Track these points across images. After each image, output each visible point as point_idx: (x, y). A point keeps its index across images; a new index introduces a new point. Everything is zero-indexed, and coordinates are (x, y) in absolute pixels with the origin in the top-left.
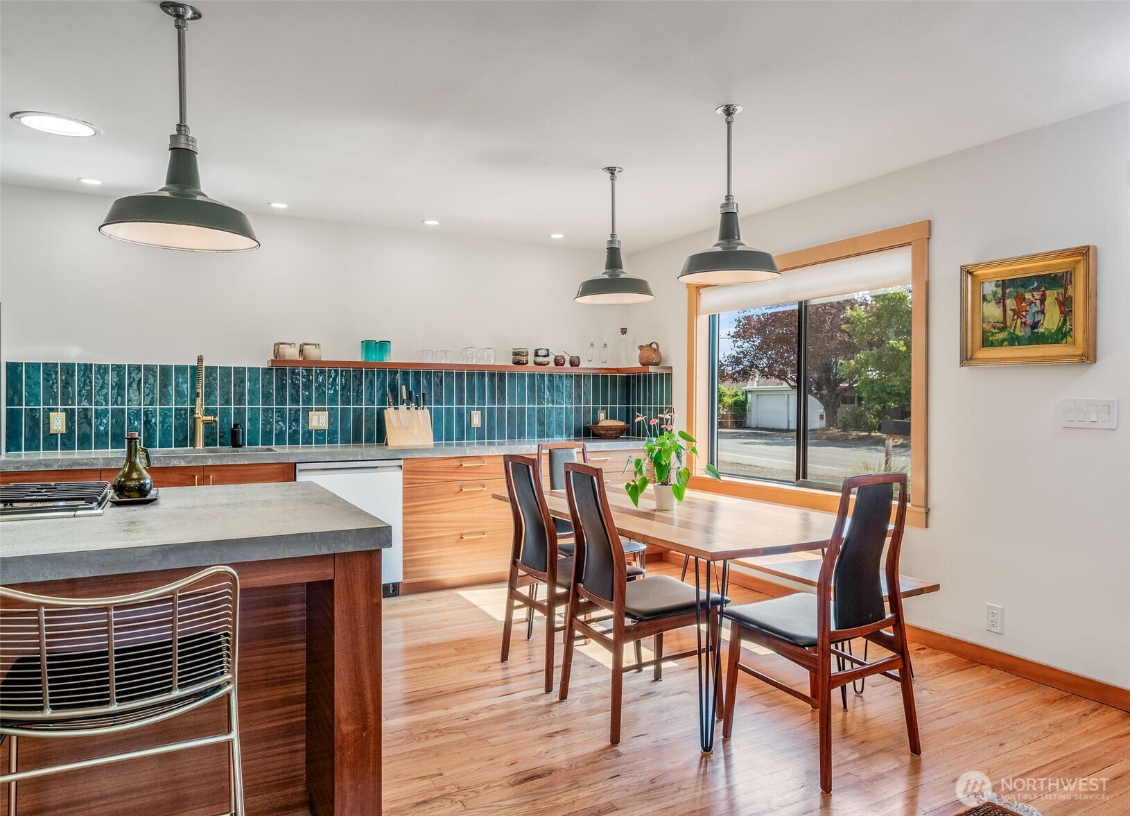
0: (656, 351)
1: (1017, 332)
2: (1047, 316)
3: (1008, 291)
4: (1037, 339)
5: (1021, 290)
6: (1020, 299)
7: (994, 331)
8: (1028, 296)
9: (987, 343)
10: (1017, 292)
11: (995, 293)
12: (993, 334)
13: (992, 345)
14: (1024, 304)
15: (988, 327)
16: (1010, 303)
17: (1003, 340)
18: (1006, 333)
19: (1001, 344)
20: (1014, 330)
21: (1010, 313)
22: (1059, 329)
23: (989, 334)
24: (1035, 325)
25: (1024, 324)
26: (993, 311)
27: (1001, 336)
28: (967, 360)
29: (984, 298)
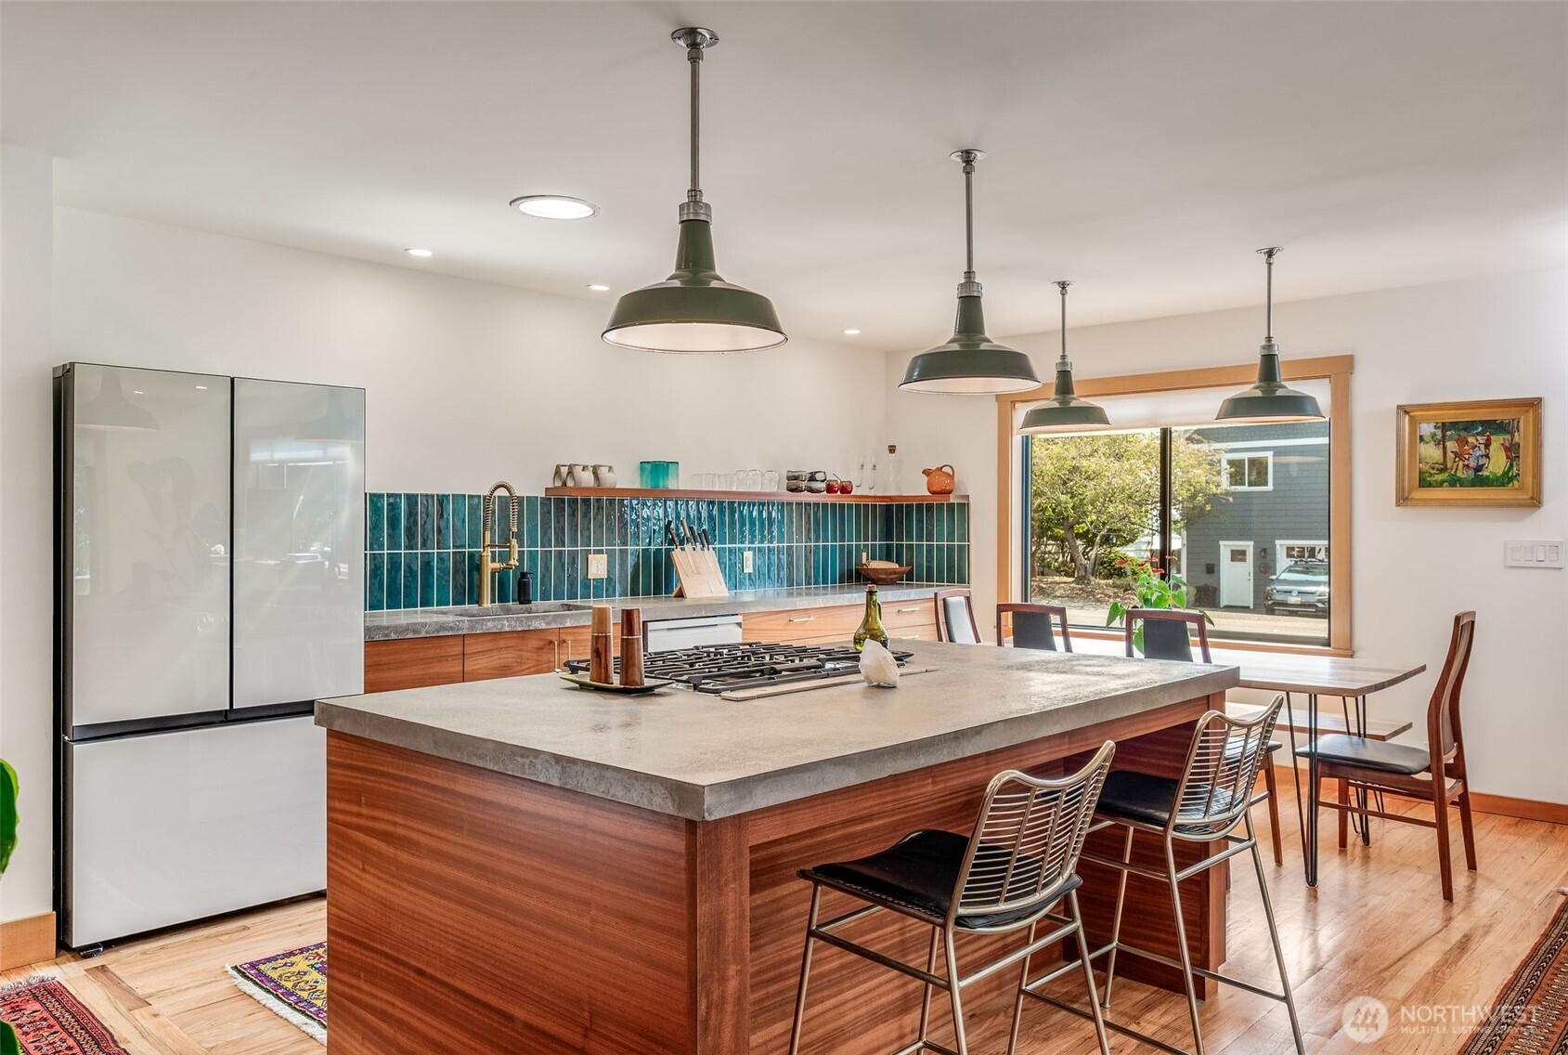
0: (951, 477)
1: (1459, 474)
2: (1493, 459)
3: (1449, 433)
5: (1463, 434)
6: (1463, 442)
7: (1432, 472)
8: (1471, 440)
9: (1424, 483)
10: (1459, 436)
11: (1433, 435)
12: (1431, 475)
13: (1430, 485)
14: (1466, 447)
15: (1426, 468)
16: (1451, 446)
17: (1443, 482)
18: (1447, 474)
19: (1440, 484)
20: (1455, 472)
21: (1450, 456)
22: (1506, 473)
23: (1427, 475)
24: (1479, 468)
25: (1467, 466)
26: (1431, 452)
27: (1440, 477)
28: (1403, 499)
29: (1421, 439)
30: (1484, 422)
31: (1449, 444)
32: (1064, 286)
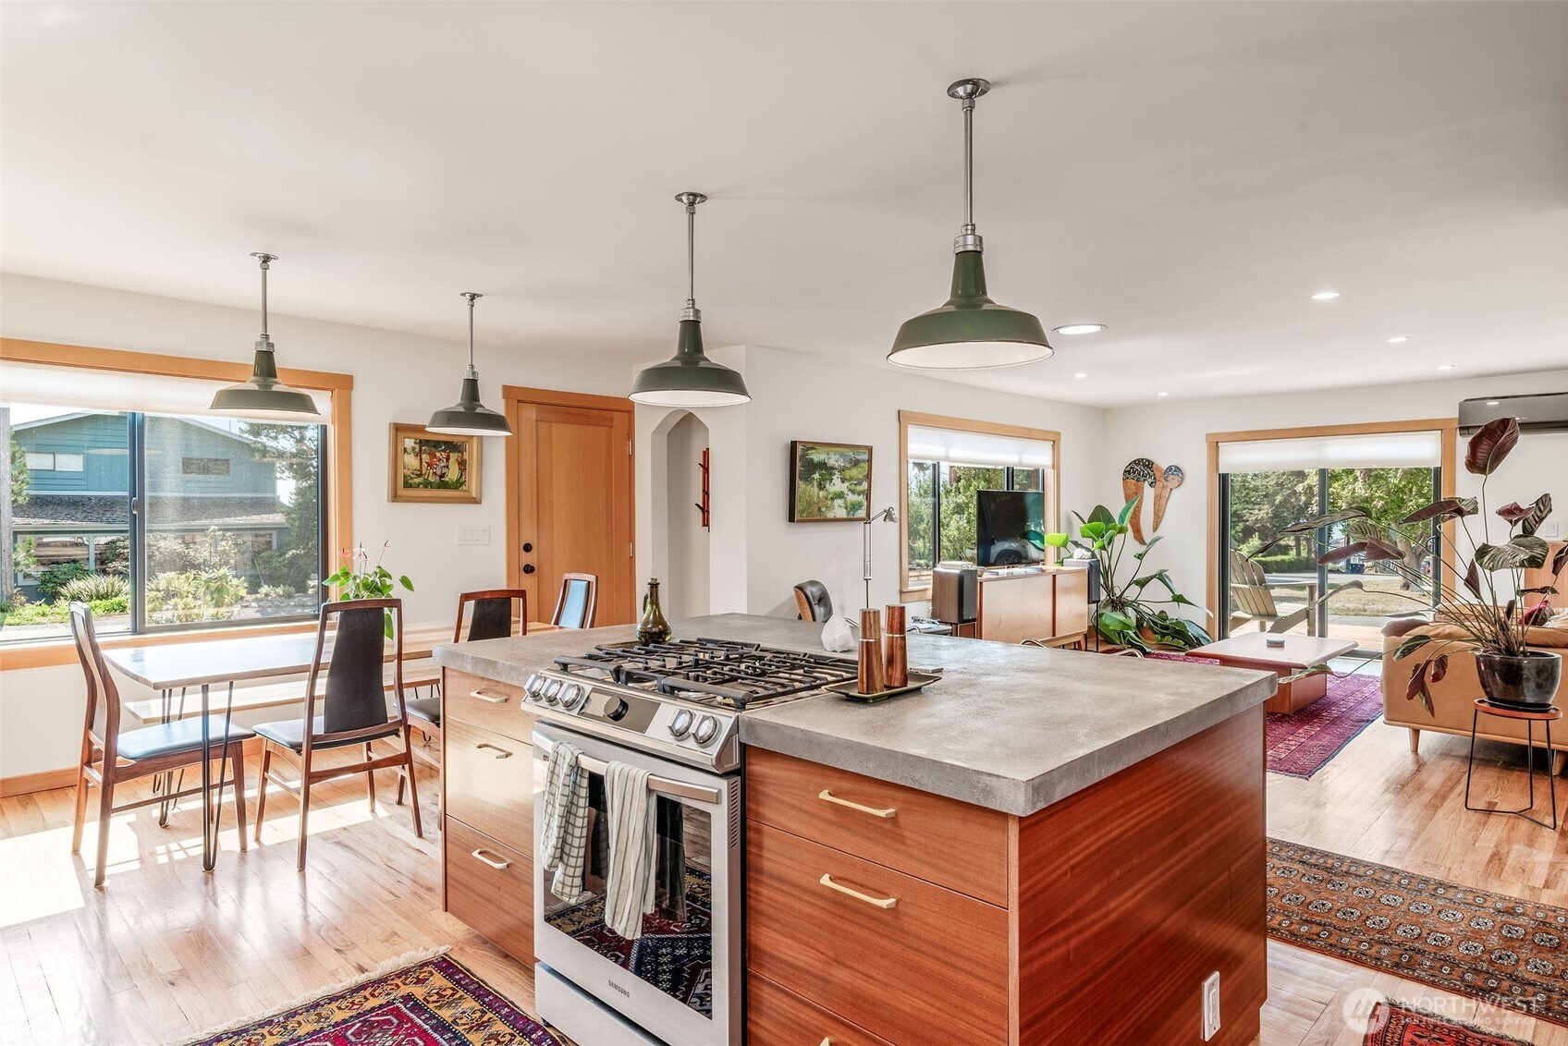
1: (430, 478)
2: (451, 470)
3: (424, 448)
4: (443, 485)
5: (433, 449)
6: (432, 456)
7: (413, 476)
8: (438, 454)
9: (407, 485)
10: (431, 450)
11: (414, 449)
12: (412, 478)
13: (411, 486)
14: (435, 460)
15: (408, 473)
17: (419, 484)
18: (422, 478)
19: (418, 486)
20: (428, 477)
21: (425, 465)
22: (458, 480)
23: (409, 478)
24: (442, 476)
25: (435, 473)
26: (411, 461)
27: (417, 480)
28: (395, 497)
29: (405, 450)
30: (445, 443)
31: (424, 456)
32: (266, 259)
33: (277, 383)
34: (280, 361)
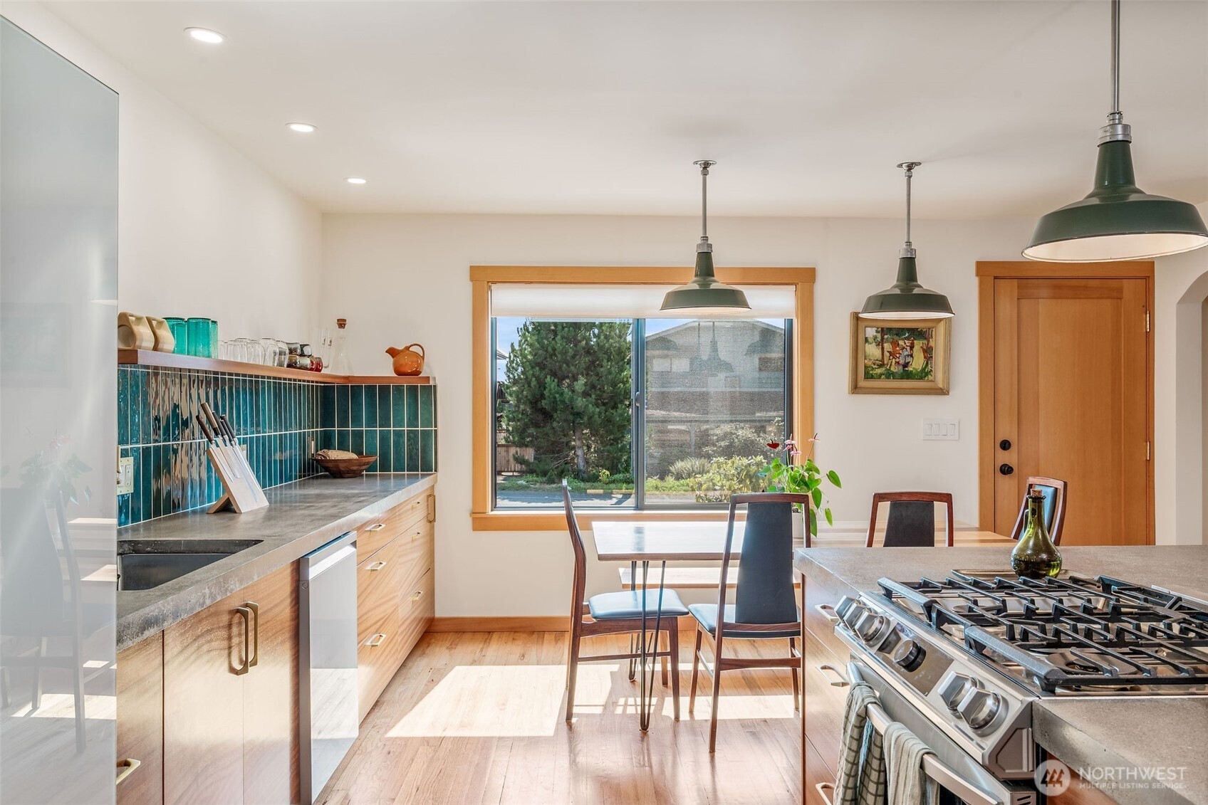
0: (420, 357)
1: (892, 369)
2: (915, 358)
3: (886, 337)
4: (907, 375)
5: (896, 337)
6: (895, 344)
7: (874, 367)
8: (901, 343)
9: (868, 376)
10: (893, 339)
11: (875, 338)
12: (873, 369)
13: (872, 377)
14: (898, 349)
15: (869, 363)
16: (887, 346)
17: (881, 374)
18: (884, 369)
19: (879, 376)
20: (890, 367)
21: (887, 354)
22: (923, 369)
23: (870, 369)
24: (906, 365)
25: (898, 363)
26: (873, 351)
27: (879, 371)
28: (855, 388)
29: (866, 340)
30: (909, 330)
31: (886, 345)
32: (706, 165)
33: (715, 281)
34: (717, 261)
